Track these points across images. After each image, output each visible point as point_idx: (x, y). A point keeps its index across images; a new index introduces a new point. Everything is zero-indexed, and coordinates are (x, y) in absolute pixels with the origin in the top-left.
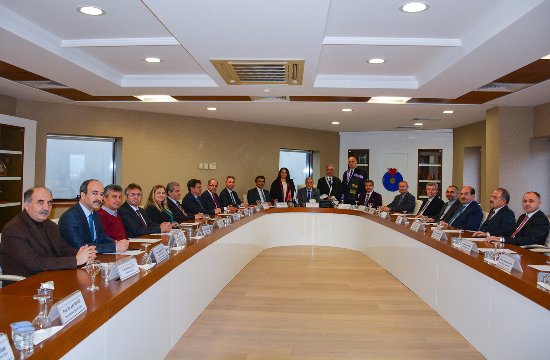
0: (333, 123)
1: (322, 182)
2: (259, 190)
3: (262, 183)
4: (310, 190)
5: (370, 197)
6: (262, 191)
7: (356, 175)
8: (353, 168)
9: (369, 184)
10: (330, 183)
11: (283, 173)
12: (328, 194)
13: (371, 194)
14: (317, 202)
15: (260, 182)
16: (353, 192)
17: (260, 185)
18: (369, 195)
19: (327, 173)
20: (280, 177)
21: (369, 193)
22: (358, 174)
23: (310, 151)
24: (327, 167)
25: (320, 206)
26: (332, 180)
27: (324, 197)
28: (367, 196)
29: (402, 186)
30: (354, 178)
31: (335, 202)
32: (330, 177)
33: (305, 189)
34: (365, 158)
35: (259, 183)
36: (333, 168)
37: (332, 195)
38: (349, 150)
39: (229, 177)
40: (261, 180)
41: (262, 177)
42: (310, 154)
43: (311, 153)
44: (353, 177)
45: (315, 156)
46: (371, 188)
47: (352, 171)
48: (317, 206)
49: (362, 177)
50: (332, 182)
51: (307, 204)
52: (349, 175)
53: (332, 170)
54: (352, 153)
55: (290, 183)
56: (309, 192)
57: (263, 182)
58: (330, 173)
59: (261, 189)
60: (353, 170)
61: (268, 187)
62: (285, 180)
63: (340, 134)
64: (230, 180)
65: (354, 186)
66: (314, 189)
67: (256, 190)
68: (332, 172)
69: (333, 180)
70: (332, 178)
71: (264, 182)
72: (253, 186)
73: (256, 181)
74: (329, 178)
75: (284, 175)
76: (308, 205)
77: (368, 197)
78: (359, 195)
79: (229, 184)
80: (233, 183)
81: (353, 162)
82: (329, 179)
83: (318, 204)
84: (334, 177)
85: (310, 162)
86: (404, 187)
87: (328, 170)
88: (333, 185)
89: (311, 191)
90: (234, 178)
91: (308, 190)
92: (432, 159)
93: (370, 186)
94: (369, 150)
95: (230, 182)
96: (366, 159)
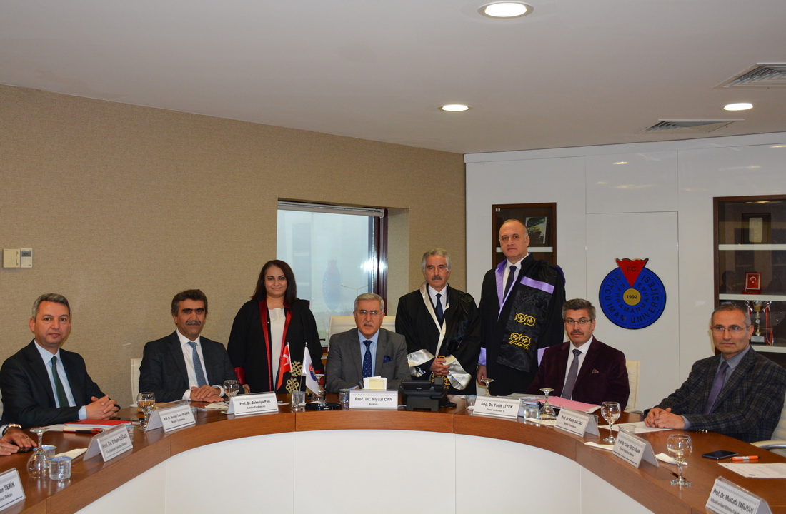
0: (447, 108)
1: (411, 307)
2: (184, 340)
3: (194, 316)
4: (368, 336)
5: (581, 359)
6: (193, 345)
7: (528, 282)
8: (517, 258)
9: (576, 314)
10: (438, 309)
11: (271, 278)
12: (432, 350)
13: (584, 349)
14: (389, 388)
15: (187, 311)
16: (519, 340)
17: (189, 323)
18: (577, 353)
19: (426, 274)
20: (261, 293)
21: (577, 344)
22: (535, 277)
23: (377, 209)
24: (426, 256)
25: (403, 399)
26: (443, 300)
27: (419, 358)
28: (571, 356)
29: (726, 324)
30: (519, 293)
31: (455, 375)
32: (438, 288)
33: (353, 333)
34: (542, 228)
35: (185, 317)
36: (447, 260)
37: (445, 352)
38: (494, 207)
39: (45, 298)
40: (189, 304)
41: (196, 295)
42: (378, 219)
43: (381, 215)
44: (518, 290)
45: (392, 224)
46: (584, 327)
47: (513, 269)
48: (391, 401)
49: (547, 288)
50: (445, 307)
51: (354, 395)
52: (502, 280)
53: (442, 266)
54: (501, 214)
55: (299, 313)
56: (368, 343)
57: (199, 310)
58: (436, 277)
59: (192, 337)
60: (518, 265)
61: (219, 328)
62: (279, 301)
63: (467, 158)
64: (51, 309)
65: (520, 317)
66: (384, 335)
67: (173, 339)
68: (442, 273)
69: (449, 300)
70: (443, 292)
71: (204, 310)
72: (164, 326)
73: (175, 310)
74: (434, 292)
75: (276, 285)
76: (357, 400)
77: (575, 362)
78: (541, 352)
79: (45, 326)
80: (61, 319)
81: (515, 236)
82: (435, 298)
83: (394, 396)
84: (450, 290)
85: (379, 242)
86: (733, 327)
87: (430, 267)
88: (450, 317)
89: (374, 339)
90: (63, 302)
91: (362, 339)
92: (756, 227)
93: (581, 320)
94: (555, 204)
95: (49, 318)
96: (544, 233)
